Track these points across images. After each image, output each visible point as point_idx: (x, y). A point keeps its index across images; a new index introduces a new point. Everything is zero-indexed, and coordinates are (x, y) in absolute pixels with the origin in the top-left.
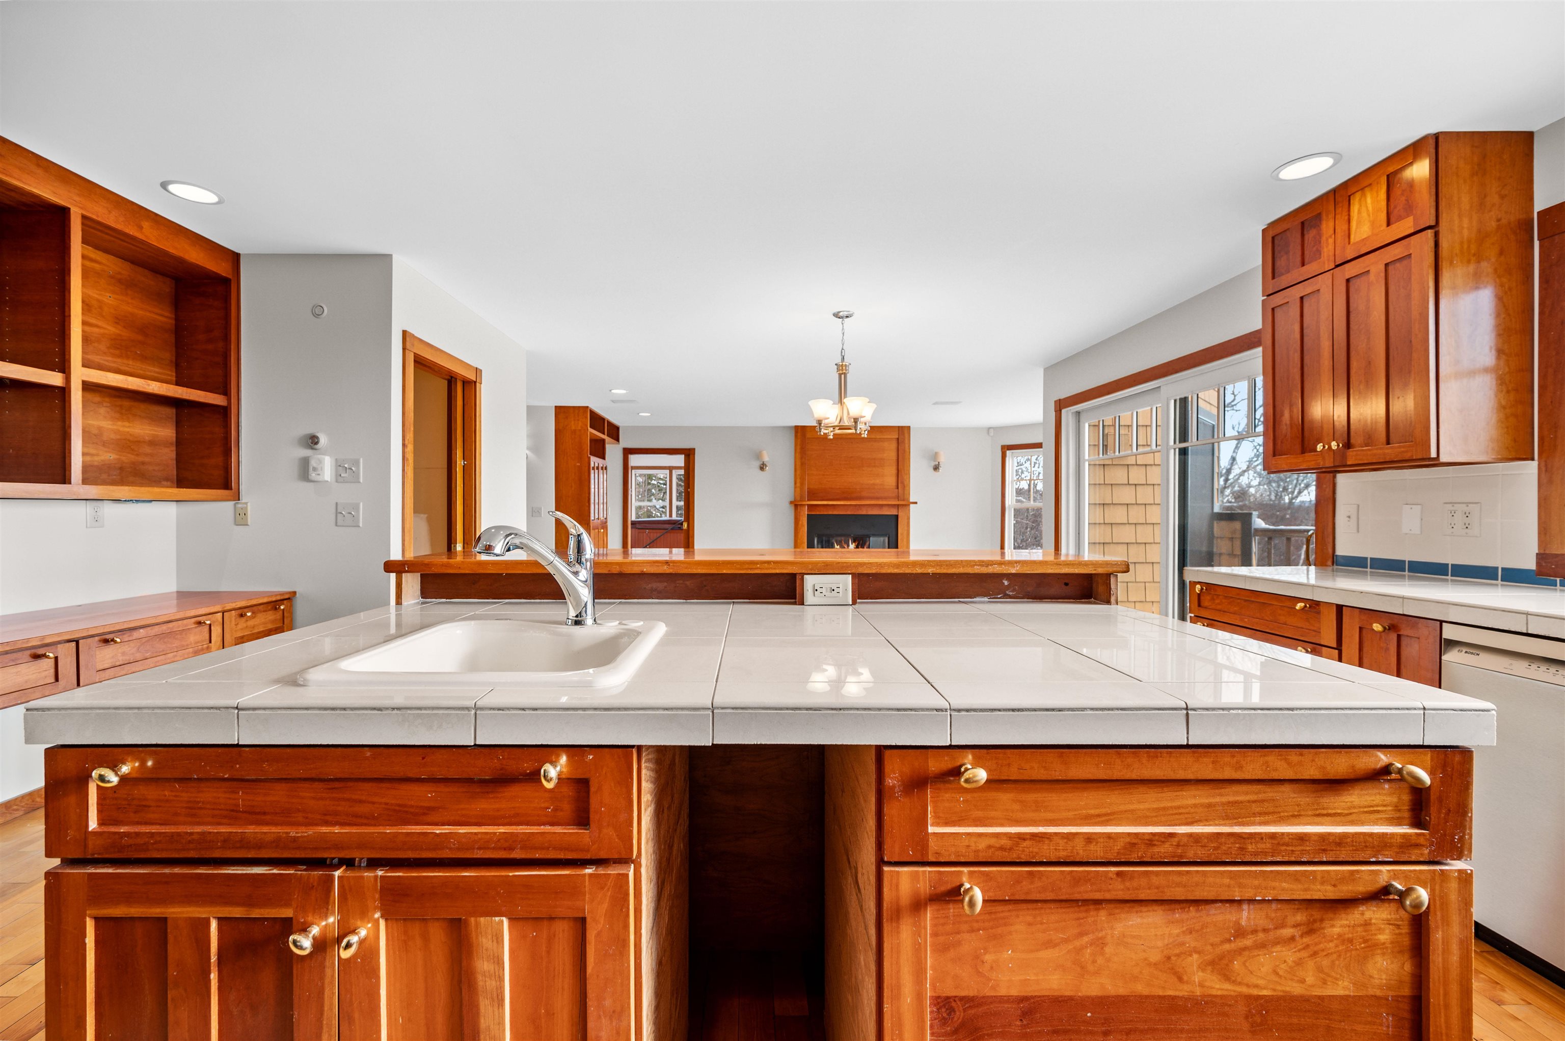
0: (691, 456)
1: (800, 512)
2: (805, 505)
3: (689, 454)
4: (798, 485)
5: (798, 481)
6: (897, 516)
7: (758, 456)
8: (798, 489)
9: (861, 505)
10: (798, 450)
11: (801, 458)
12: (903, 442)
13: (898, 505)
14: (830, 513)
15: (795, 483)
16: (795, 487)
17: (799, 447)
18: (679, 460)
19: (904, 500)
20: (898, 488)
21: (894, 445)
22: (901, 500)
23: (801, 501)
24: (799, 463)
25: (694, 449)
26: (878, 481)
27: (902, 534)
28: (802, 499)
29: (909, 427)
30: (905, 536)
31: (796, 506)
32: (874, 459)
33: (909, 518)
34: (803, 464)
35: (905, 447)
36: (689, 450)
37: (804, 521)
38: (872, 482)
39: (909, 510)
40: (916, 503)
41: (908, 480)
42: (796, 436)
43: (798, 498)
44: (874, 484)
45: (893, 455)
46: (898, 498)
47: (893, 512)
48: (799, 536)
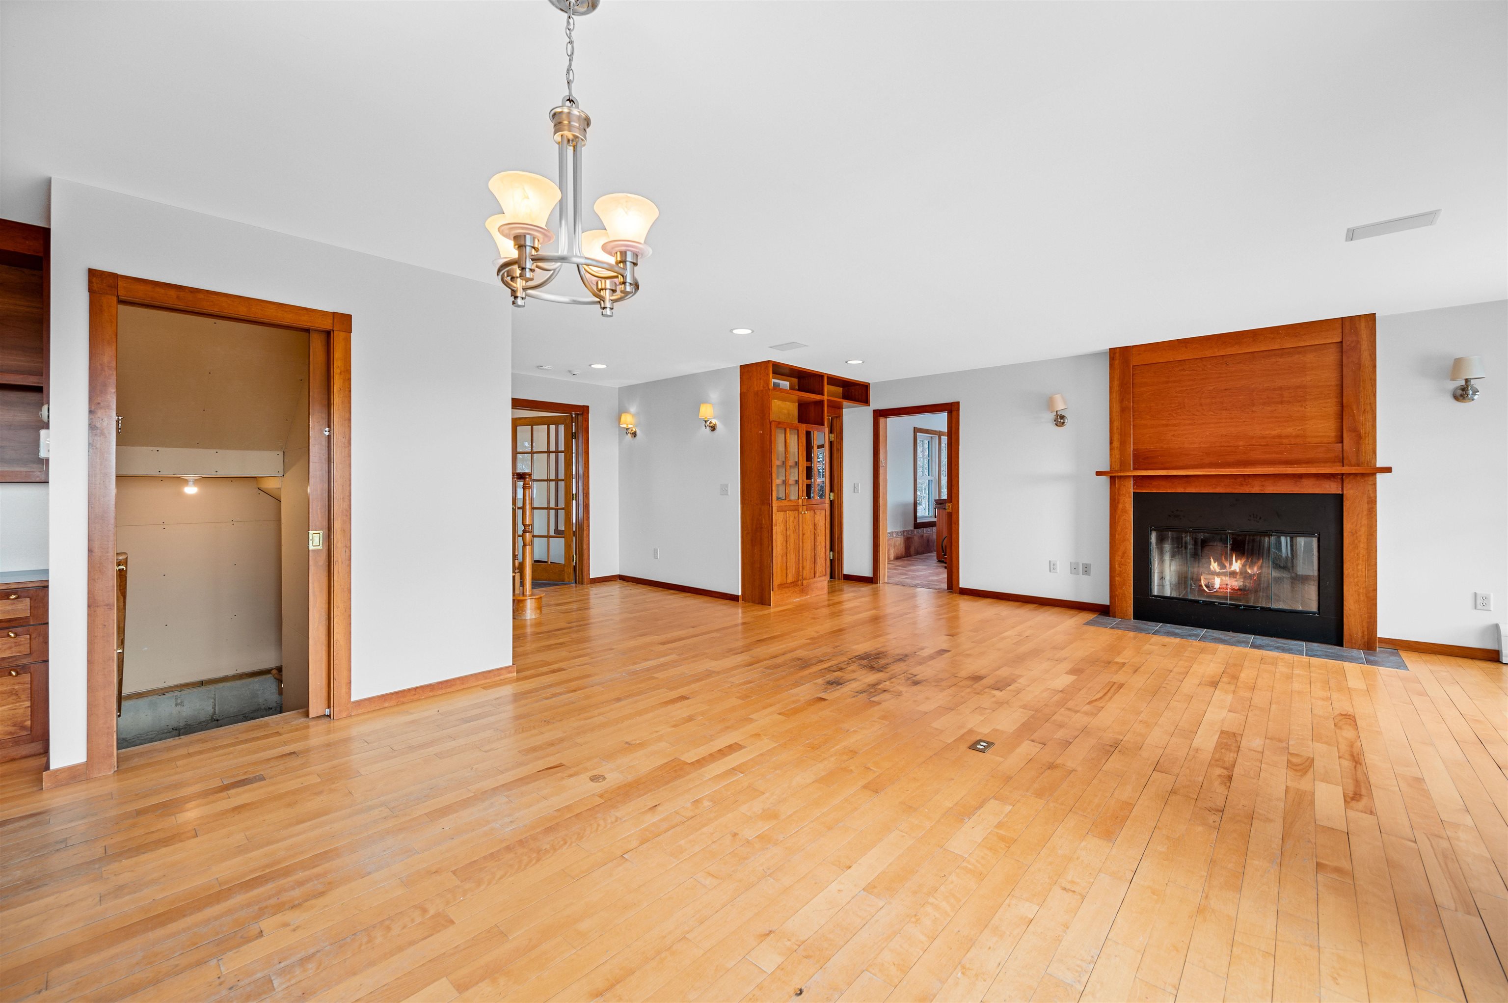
0: (954, 413)
1: (1119, 489)
2: (1131, 476)
3: (952, 409)
4: (1116, 444)
5: (1116, 437)
6: (1339, 499)
7: (1050, 403)
8: (1117, 452)
9: (1249, 476)
10: (1116, 388)
11: (1122, 401)
12: (1356, 347)
13: (1343, 474)
14: (1180, 490)
15: (1111, 443)
16: (1111, 449)
17: (1116, 383)
18: (940, 422)
19: (1358, 465)
20: (1342, 442)
21: (1331, 357)
22: (1351, 465)
23: (1121, 470)
24: (1117, 408)
25: (958, 403)
26: (1289, 430)
27: (1354, 533)
28: (1123, 465)
29: (1371, 318)
30: (1363, 539)
31: (1113, 479)
32: (1281, 388)
33: (1372, 502)
34: (1123, 410)
35: (1359, 359)
36: (951, 404)
37: (1128, 504)
38: (1274, 433)
39: (1375, 484)
40: (1388, 470)
41: (1369, 424)
42: (1112, 366)
43: (1117, 467)
44: (1280, 437)
45: (1329, 376)
46: (1342, 460)
47: (1332, 488)
48: (1119, 529)
